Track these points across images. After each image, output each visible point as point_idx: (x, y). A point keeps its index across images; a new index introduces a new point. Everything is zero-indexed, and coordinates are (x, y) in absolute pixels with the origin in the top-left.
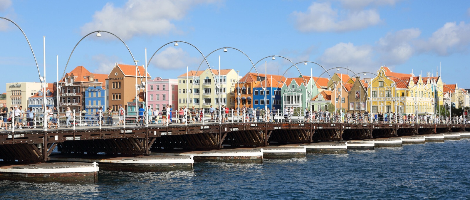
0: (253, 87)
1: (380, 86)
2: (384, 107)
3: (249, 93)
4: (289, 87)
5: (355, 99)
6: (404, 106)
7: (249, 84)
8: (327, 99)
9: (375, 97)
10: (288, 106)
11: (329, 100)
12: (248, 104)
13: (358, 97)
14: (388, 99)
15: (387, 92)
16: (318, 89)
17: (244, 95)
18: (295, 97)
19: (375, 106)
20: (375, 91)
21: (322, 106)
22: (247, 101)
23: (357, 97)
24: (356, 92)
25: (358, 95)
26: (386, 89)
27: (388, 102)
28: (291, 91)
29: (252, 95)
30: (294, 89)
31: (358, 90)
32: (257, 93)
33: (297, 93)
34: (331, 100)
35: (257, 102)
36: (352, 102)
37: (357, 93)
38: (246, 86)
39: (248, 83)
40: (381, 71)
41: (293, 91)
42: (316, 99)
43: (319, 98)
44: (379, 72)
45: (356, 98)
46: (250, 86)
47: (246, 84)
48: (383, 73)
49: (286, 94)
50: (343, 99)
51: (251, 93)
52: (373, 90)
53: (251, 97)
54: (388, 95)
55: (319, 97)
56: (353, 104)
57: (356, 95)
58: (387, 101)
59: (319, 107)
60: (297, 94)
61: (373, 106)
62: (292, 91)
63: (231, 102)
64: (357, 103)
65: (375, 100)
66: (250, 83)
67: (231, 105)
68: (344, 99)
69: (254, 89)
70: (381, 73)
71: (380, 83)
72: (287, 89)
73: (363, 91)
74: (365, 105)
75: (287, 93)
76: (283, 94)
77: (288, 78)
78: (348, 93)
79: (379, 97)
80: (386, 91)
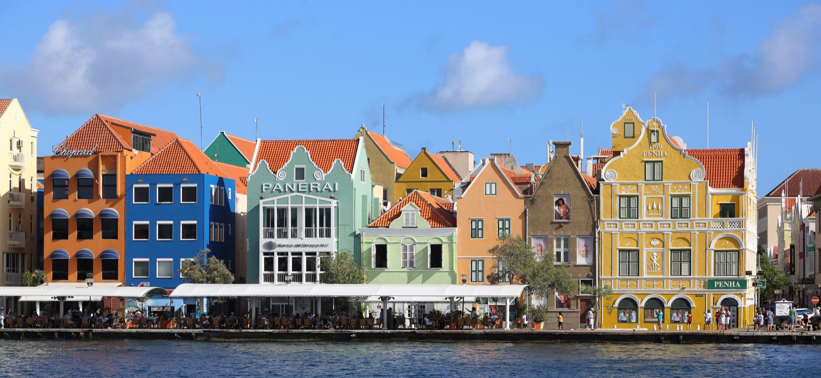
0: (128, 173)
1: (649, 177)
2: (663, 253)
3: (110, 192)
4: (281, 174)
5: (552, 223)
6: (738, 251)
7: (111, 161)
8: (440, 222)
9: (629, 217)
10: (279, 246)
11: (447, 226)
12: (104, 237)
13: (561, 218)
14: (680, 225)
15: (676, 203)
16: (373, 186)
17: (85, 201)
18: (309, 211)
19: (629, 251)
20: (629, 197)
21: (418, 249)
22: (97, 226)
23: (558, 216)
24: (556, 199)
25: (561, 211)
26: (673, 190)
27: (679, 235)
28: (292, 192)
29: (122, 202)
30: (301, 182)
31: (562, 192)
32: (142, 194)
33: (318, 198)
34: (456, 227)
35: (142, 232)
36: (539, 233)
37: (557, 203)
38: (94, 166)
39: (102, 156)
40: (655, 124)
41: (298, 191)
42: (392, 220)
43: (407, 220)
44: (648, 129)
45: (555, 220)
46: (115, 168)
47: (97, 158)
48: (660, 133)
49: (273, 202)
50: (504, 224)
51: (119, 192)
52: (624, 193)
53: (116, 211)
54: (680, 213)
55: (407, 215)
56: (542, 244)
57: (556, 208)
58: (674, 232)
59: (408, 253)
60: (321, 202)
61: (620, 251)
62: (294, 189)
63: (10, 230)
64: (559, 240)
65: (628, 227)
66: (115, 157)
67: (12, 242)
68: (507, 222)
69: (131, 179)
70: (653, 131)
71: (649, 166)
72: (275, 181)
73: (584, 194)
74: (591, 243)
75: (275, 199)
76: (261, 201)
77: (263, 142)
78: (523, 201)
79: (644, 216)
80: (673, 196)
